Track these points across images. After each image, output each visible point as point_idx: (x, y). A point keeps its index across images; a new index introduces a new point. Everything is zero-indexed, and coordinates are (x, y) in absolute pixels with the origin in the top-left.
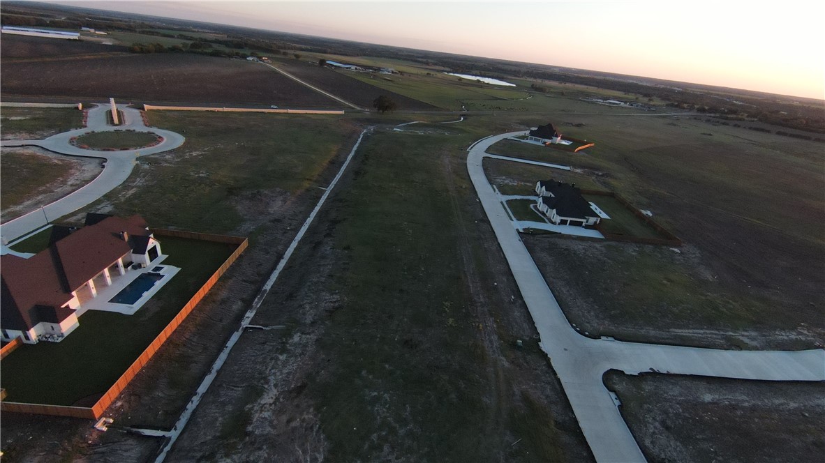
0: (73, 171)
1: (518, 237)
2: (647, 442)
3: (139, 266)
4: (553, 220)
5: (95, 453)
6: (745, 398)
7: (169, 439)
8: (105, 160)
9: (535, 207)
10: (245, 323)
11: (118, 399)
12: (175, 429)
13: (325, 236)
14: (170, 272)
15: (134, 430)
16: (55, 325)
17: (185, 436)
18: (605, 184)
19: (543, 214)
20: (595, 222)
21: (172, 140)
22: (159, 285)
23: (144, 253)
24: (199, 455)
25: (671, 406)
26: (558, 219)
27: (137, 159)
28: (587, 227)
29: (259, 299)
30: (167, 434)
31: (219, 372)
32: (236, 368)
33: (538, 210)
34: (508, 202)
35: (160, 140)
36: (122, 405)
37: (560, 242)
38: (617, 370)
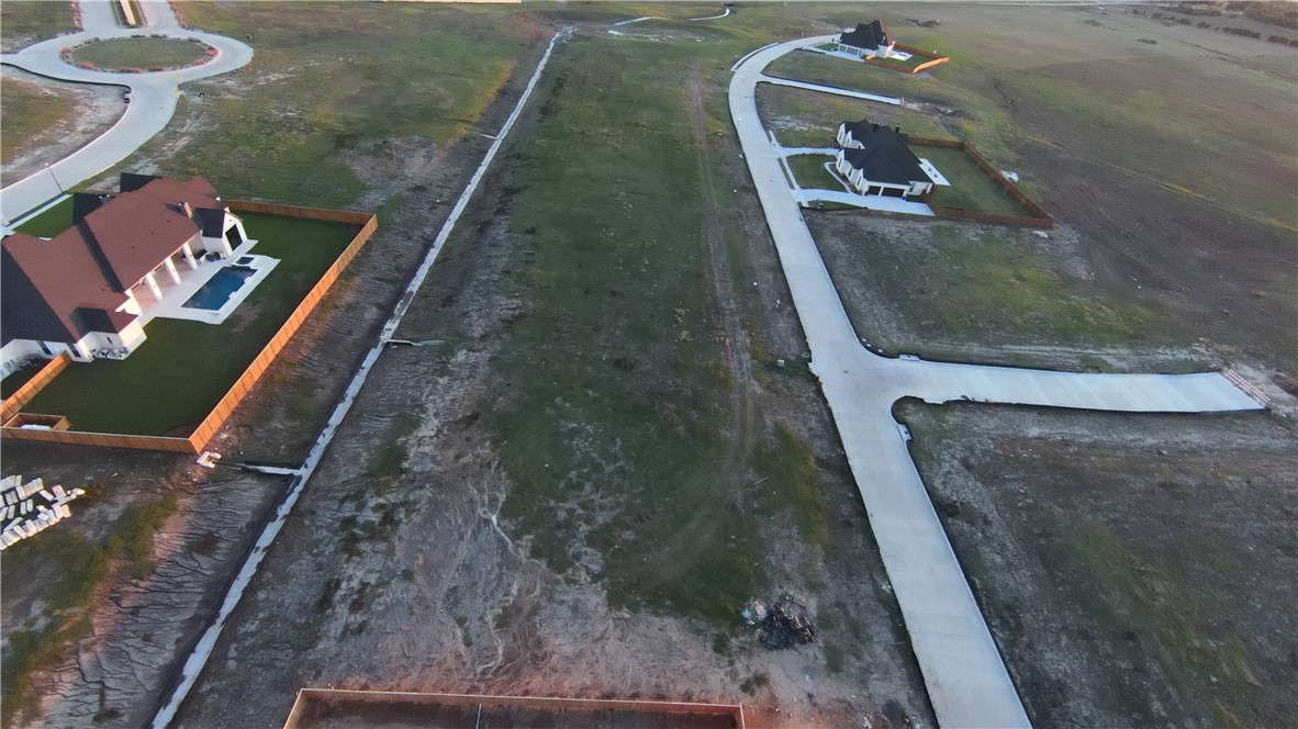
0: (79, 108)
1: (798, 215)
2: (937, 483)
3: (215, 256)
4: (858, 188)
5: (206, 493)
6: (1086, 432)
7: (300, 478)
8: (127, 89)
9: (833, 167)
10: (386, 337)
11: (222, 429)
12: (306, 467)
13: (496, 213)
14: (264, 265)
15: (251, 467)
16: (111, 336)
17: (321, 474)
18: (953, 128)
19: (844, 178)
20: (924, 191)
21: (231, 54)
22: (251, 283)
23: (221, 236)
24: (342, 495)
25: (980, 443)
26: (865, 185)
27: (181, 87)
28: (910, 198)
29: (403, 306)
30: (296, 472)
31: (356, 399)
32: (379, 394)
33: (837, 172)
34: (790, 159)
35: (211, 52)
36: (229, 438)
37: (861, 220)
38: (915, 398)
